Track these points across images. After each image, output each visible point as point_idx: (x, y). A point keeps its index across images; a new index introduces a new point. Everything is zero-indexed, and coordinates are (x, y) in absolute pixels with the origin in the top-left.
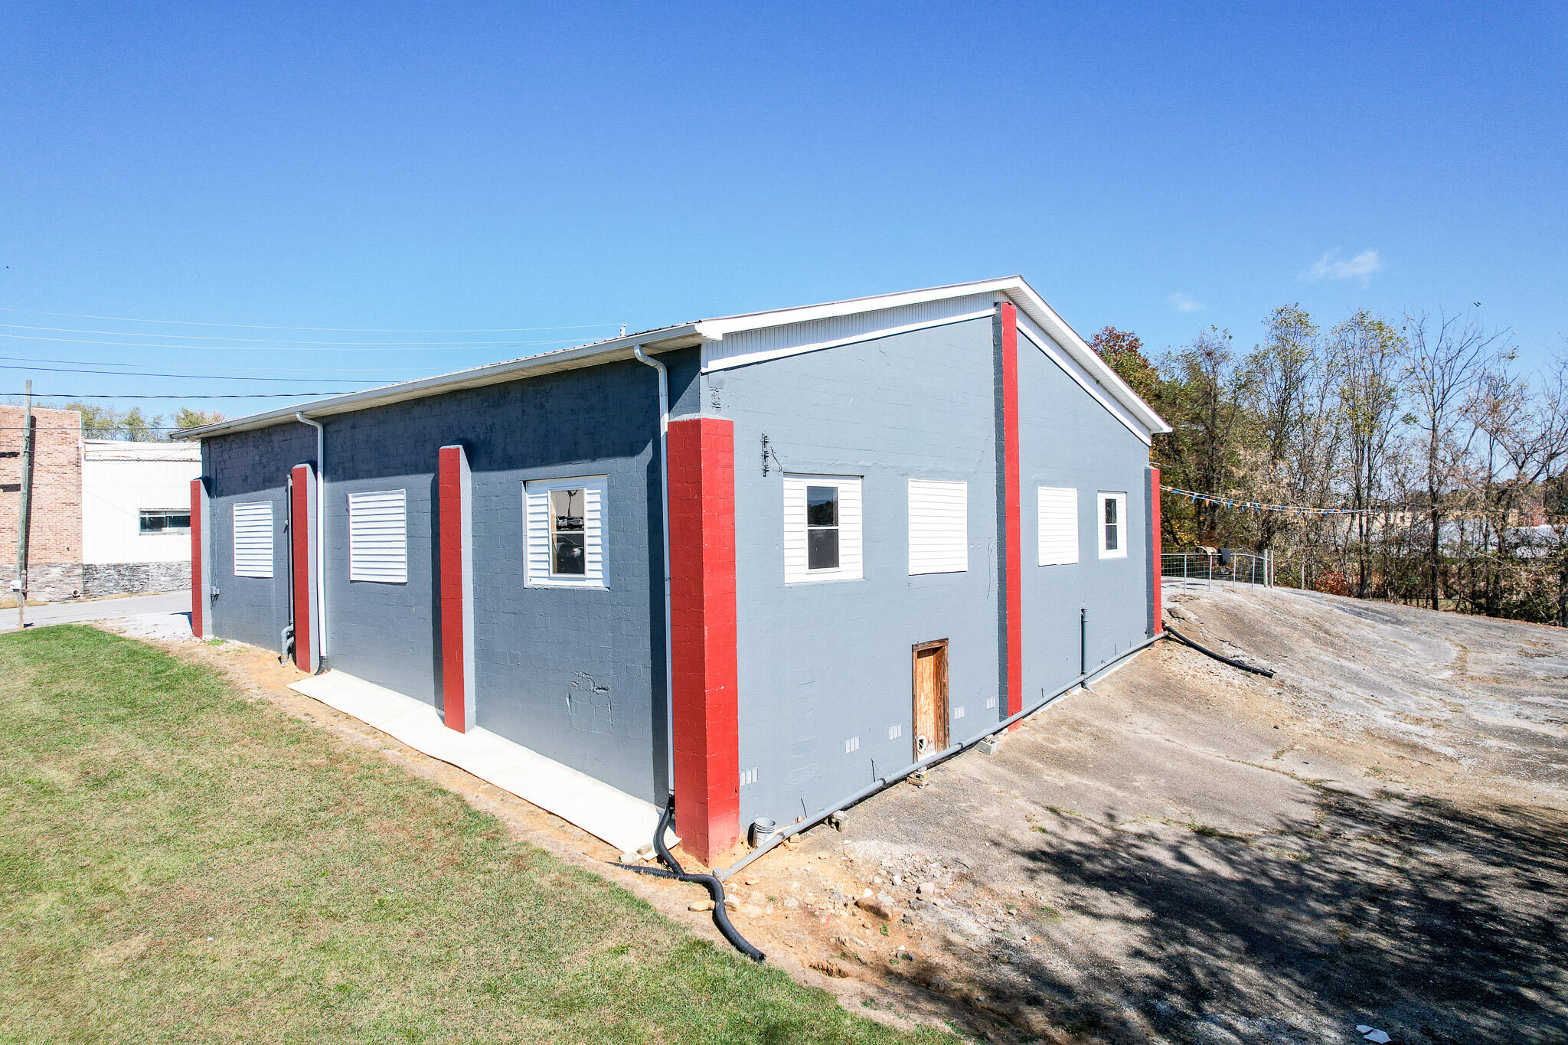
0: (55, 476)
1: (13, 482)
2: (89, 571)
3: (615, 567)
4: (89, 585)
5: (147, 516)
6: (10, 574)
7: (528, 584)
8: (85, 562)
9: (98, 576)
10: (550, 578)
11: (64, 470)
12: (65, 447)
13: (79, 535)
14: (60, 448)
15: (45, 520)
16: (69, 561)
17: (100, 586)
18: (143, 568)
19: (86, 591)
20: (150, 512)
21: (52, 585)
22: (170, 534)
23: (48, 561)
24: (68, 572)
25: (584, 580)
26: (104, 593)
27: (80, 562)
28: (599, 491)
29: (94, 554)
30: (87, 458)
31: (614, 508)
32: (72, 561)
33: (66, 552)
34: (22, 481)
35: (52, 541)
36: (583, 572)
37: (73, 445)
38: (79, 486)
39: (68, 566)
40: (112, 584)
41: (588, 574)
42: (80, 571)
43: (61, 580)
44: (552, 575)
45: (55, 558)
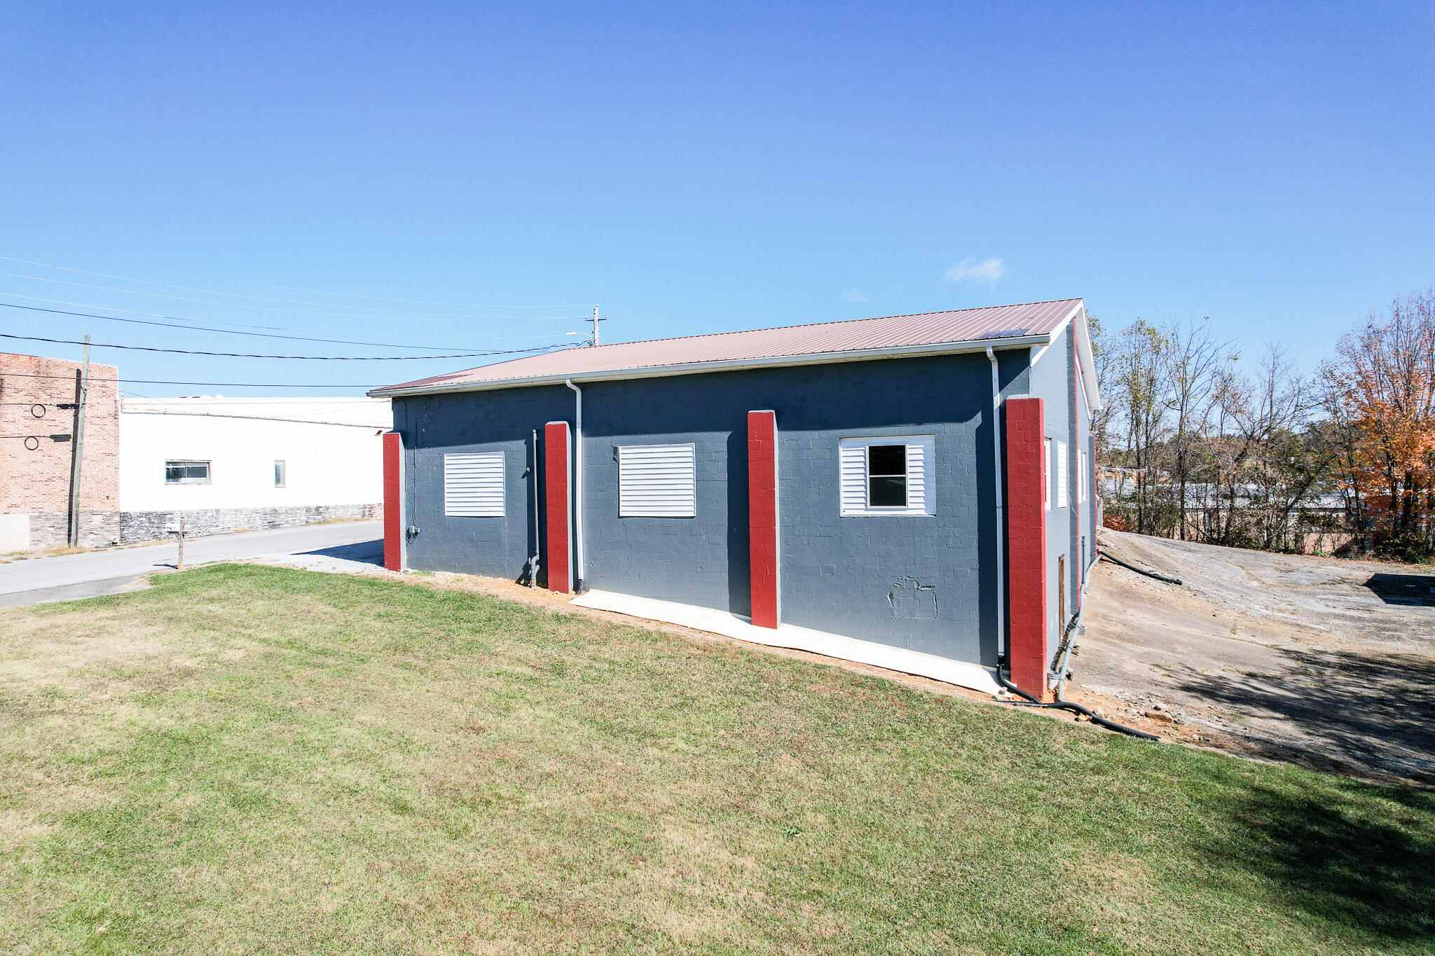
0: (97, 427)
1: (62, 433)
2: (125, 518)
3: (943, 499)
4: (125, 532)
5: (171, 467)
6: (60, 521)
7: (842, 514)
8: (122, 510)
9: (133, 523)
10: (866, 509)
11: (105, 422)
12: (105, 400)
13: (116, 484)
14: (100, 400)
15: (88, 470)
16: (108, 509)
17: (135, 533)
18: (169, 516)
19: (122, 538)
20: (173, 463)
21: (95, 532)
22: (190, 484)
23: (91, 509)
24: (107, 520)
25: (905, 510)
26: (137, 540)
27: (117, 510)
28: (922, 446)
29: (128, 504)
30: (124, 411)
31: (941, 457)
32: (110, 509)
33: (106, 500)
34: (70, 431)
35: (95, 490)
36: (904, 504)
37: (112, 398)
38: (117, 438)
39: (108, 513)
40: (144, 532)
41: (910, 506)
42: (117, 519)
43: (102, 528)
44: (869, 507)
45: (97, 507)
